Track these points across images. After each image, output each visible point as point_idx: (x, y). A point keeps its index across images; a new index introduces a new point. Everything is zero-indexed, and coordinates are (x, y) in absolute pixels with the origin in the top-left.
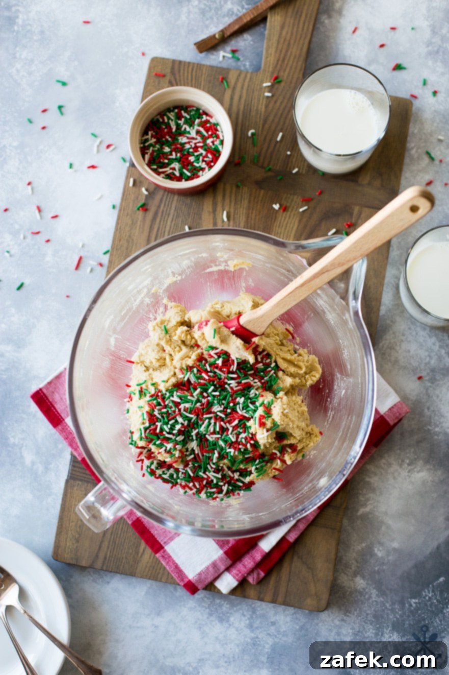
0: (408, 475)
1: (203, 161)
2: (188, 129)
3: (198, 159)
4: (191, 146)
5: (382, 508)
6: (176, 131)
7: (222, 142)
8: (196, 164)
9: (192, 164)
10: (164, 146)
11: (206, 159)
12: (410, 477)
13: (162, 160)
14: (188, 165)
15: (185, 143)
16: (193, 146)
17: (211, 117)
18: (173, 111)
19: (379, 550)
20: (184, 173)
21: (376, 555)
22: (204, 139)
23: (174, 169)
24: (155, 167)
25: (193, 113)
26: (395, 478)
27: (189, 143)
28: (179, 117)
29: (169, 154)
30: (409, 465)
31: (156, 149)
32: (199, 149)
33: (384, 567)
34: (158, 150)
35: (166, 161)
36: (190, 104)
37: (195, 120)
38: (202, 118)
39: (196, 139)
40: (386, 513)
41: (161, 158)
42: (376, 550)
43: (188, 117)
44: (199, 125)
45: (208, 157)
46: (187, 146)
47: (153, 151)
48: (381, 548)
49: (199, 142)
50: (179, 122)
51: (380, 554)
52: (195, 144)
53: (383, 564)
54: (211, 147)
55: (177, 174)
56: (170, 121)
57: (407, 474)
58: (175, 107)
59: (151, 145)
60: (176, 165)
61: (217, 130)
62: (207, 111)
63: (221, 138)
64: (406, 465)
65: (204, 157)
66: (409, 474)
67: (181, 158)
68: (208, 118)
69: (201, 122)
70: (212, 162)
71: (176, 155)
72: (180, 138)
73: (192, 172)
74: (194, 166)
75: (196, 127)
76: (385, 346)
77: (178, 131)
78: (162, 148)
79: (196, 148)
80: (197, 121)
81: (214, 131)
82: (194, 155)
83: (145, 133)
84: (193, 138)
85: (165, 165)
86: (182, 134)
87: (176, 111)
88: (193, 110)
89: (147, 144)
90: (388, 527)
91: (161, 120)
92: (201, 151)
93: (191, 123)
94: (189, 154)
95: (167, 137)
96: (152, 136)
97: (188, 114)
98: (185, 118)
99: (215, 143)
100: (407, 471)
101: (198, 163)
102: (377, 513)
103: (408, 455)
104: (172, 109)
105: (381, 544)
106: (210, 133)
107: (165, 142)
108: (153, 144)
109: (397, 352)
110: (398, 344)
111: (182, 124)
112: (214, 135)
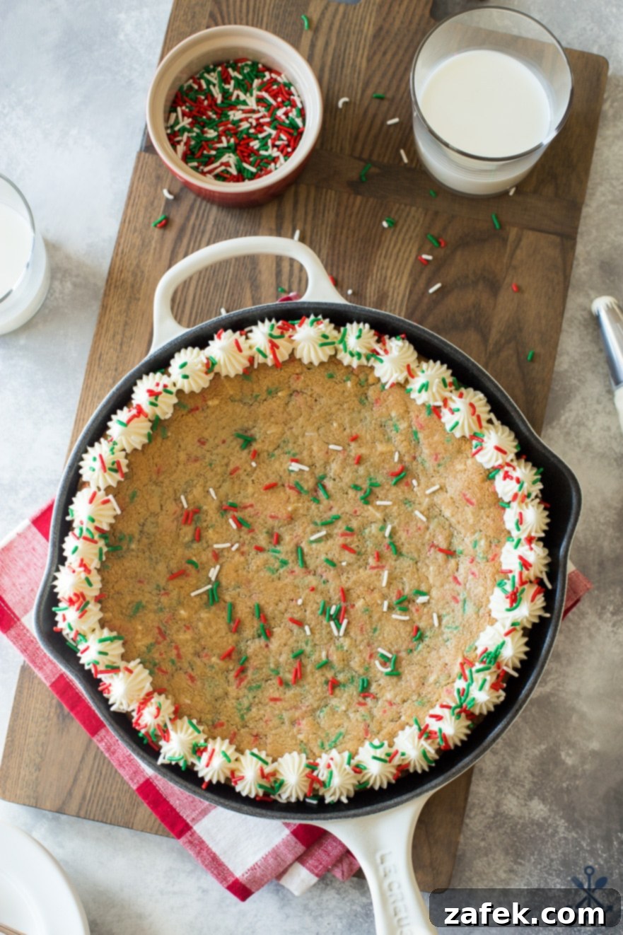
0: (613, 631)
1: (274, 146)
2: (242, 97)
3: (266, 144)
4: (251, 123)
5: (572, 686)
6: (222, 102)
7: (302, 113)
8: (263, 153)
9: (256, 152)
10: (206, 129)
11: (278, 143)
12: (615, 633)
13: (205, 152)
14: (249, 156)
15: (241, 120)
16: (254, 123)
17: (279, 74)
18: (214, 70)
19: (568, 754)
20: (245, 168)
21: (563, 763)
22: (271, 110)
23: (227, 164)
24: (195, 164)
25: (246, 70)
26: (591, 636)
27: (246, 119)
28: (225, 78)
29: (216, 140)
30: (613, 614)
31: (194, 134)
32: (265, 128)
33: (577, 782)
34: (198, 135)
35: (213, 153)
36: (241, 55)
37: (253, 81)
38: (264, 76)
39: (258, 112)
40: (578, 694)
41: (204, 149)
42: (563, 755)
43: (240, 77)
44: (260, 89)
45: (282, 140)
46: (245, 125)
47: (189, 138)
48: (571, 752)
49: (262, 117)
50: (227, 87)
51: (569, 761)
52: (257, 119)
53: (575, 777)
54: (284, 122)
55: (234, 171)
56: (211, 87)
57: (610, 629)
58: (216, 65)
59: (183, 130)
60: (230, 158)
61: (290, 94)
62: (270, 65)
63: (300, 106)
64: (609, 615)
65: (275, 140)
66: (615, 629)
67: (237, 145)
68: (274, 75)
69: (263, 83)
70: (288, 146)
71: (228, 141)
72: (231, 113)
73: (259, 165)
74: (261, 155)
75: (255, 93)
76: (570, 421)
77: (226, 101)
78: (203, 132)
79: (259, 127)
80: (256, 82)
81: (287, 96)
82: (257, 139)
83: (172, 109)
84: (253, 111)
85: (210, 160)
86: (232, 107)
87: (220, 69)
88: (247, 65)
89: (177, 128)
90: (582, 716)
91: (196, 87)
92: (269, 130)
93: (245, 86)
94: (250, 137)
95: (210, 113)
96: (184, 114)
97: (240, 73)
98: (236, 79)
99: (290, 115)
100: (611, 624)
101: (267, 150)
102: (563, 695)
103: (612, 598)
104: (212, 67)
105: (571, 744)
106: (279, 99)
107: (208, 121)
108: (188, 127)
109: (590, 431)
110: (591, 417)
111: (231, 90)
112: (287, 103)
